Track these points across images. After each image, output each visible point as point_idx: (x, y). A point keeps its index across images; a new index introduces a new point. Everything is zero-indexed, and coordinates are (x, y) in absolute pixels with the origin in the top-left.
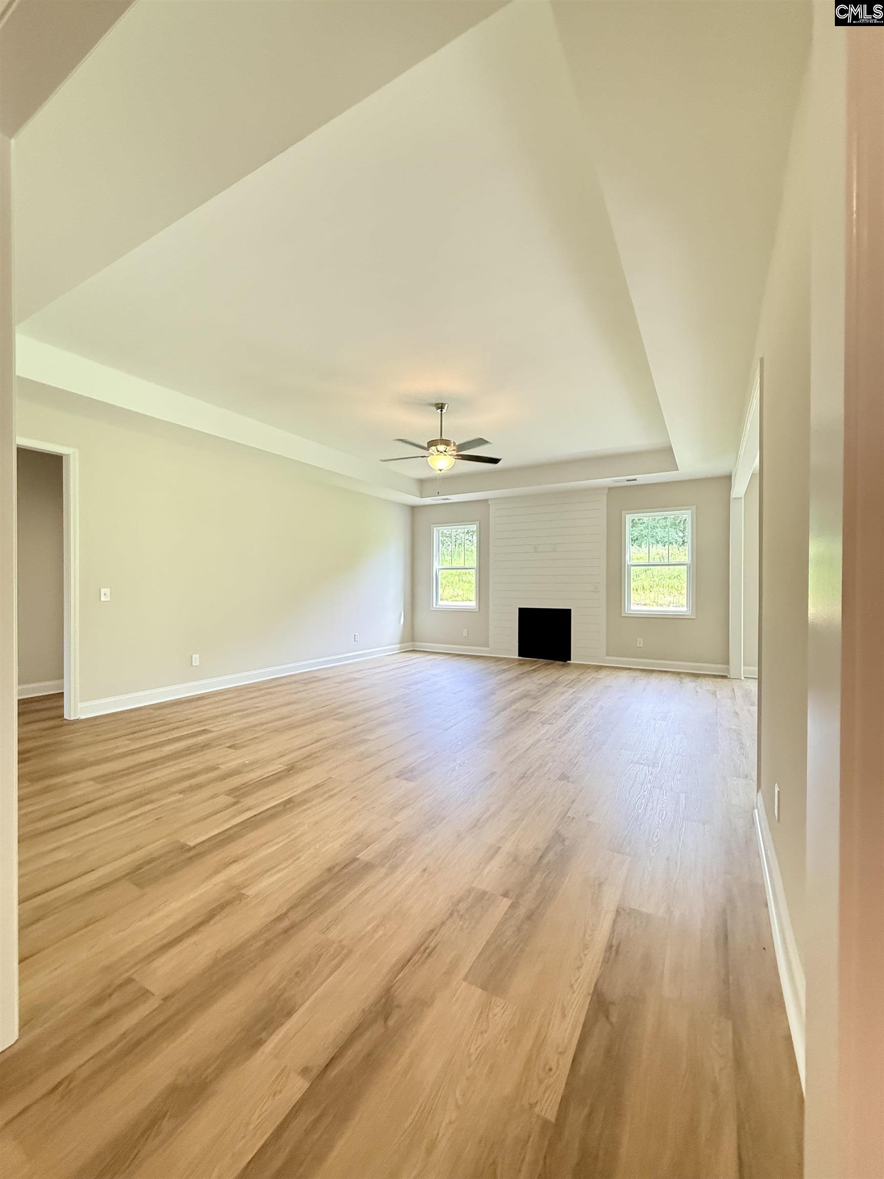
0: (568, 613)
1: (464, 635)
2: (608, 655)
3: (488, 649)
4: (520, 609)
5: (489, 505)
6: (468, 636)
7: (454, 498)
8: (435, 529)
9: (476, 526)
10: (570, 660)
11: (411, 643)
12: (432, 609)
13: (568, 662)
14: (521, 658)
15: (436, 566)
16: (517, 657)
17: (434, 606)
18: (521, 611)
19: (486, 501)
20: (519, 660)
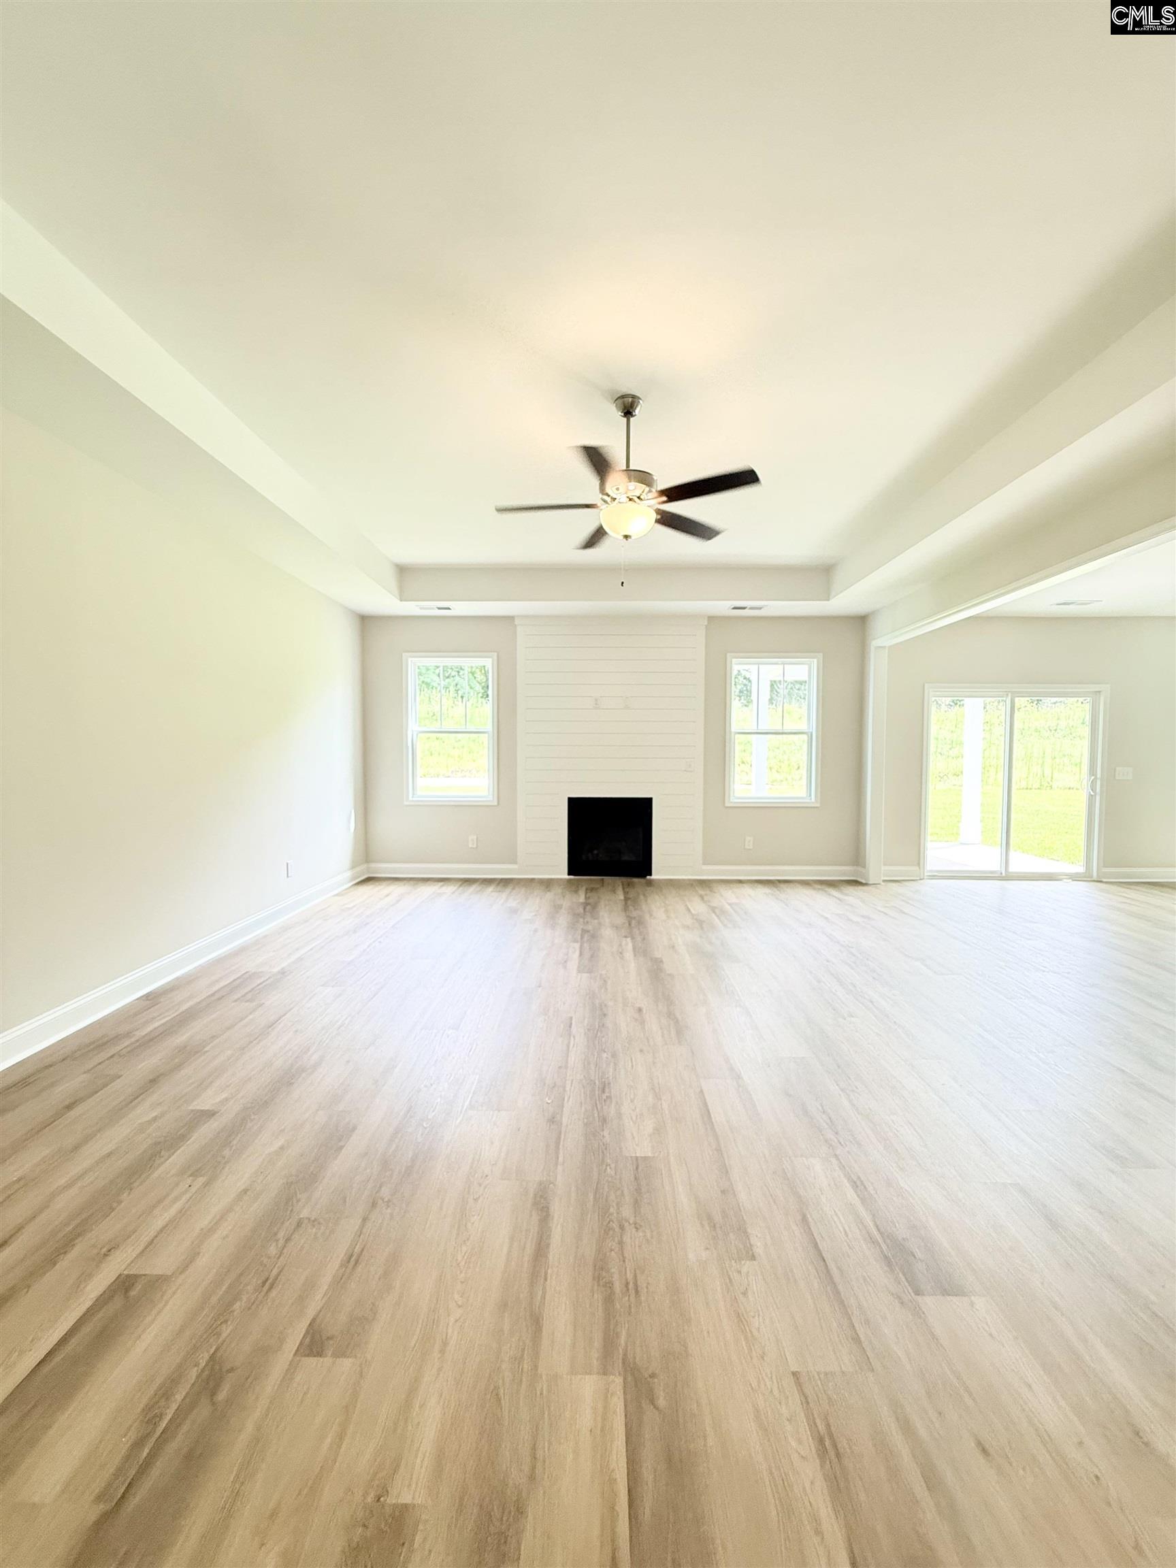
0: (648, 802)
1: (470, 846)
2: (704, 864)
3: (515, 866)
4: (570, 800)
5: (516, 625)
6: (477, 847)
7: (460, 608)
8: (410, 659)
9: (491, 659)
10: (651, 875)
11: (364, 866)
12: (406, 803)
13: (648, 877)
14: (572, 877)
15: (413, 727)
16: (567, 877)
17: (410, 798)
18: (573, 803)
19: (510, 619)
20: (569, 880)
